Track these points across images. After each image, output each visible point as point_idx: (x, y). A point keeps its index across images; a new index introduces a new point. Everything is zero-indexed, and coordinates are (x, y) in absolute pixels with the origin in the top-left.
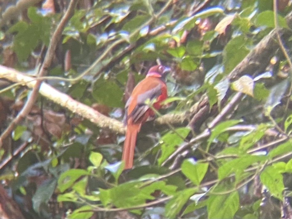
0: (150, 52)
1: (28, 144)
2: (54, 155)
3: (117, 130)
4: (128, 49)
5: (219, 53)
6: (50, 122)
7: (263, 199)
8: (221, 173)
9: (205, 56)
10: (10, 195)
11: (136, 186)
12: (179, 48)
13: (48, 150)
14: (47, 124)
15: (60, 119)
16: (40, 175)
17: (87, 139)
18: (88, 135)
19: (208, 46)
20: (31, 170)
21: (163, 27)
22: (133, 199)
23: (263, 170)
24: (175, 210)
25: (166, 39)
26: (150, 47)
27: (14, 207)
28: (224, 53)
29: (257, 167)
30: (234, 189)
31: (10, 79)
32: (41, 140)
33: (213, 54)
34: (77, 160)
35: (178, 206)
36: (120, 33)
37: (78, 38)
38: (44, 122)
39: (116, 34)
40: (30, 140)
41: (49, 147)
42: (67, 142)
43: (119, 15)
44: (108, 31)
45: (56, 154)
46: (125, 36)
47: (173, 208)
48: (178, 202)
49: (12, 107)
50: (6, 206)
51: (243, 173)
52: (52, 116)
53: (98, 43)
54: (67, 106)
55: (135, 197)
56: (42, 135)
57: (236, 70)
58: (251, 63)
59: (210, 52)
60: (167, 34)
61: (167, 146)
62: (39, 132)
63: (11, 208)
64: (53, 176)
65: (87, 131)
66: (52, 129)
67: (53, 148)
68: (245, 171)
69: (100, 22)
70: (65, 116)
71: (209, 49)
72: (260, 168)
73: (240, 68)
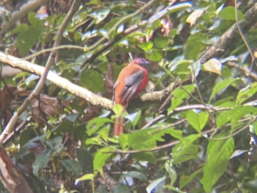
0: (125, 46)
1: (27, 122)
2: (49, 131)
3: (108, 106)
4: (107, 45)
5: (180, 47)
6: (46, 104)
7: (251, 149)
8: (219, 122)
9: (169, 49)
10: (14, 162)
11: (149, 133)
12: (148, 42)
13: (44, 126)
14: (44, 106)
15: (53, 101)
16: (38, 146)
17: (75, 117)
18: (75, 114)
19: (172, 41)
20: (31, 143)
21: (136, 26)
22: (146, 143)
23: (255, 120)
24: (181, 152)
25: (138, 35)
26: (124, 42)
27: (18, 172)
28: (185, 47)
29: (250, 118)
30: (230, 136)
31: (22, 67)
32: (38, 119)
33: (175, 48)
34: (67, 134)
35: (183, 148)
36: (100, 31)
37: (67, 36)
38: (41, 104)
39: (97, 32)
40: (28, 119)
41: (45, 124)
42: (58, 120)
43: (99, 18)
44: (91, 29)
45: (50, 130)
46: (105, 34)
47: (179, 151)
48: (182, 146)
49: (14, 93)
50: (12, 172)
51: (237, 123)
52: (46, 99)
53: (83, 39)
54: (67, 88)
55: (148, 141)
56: (39, 115)
57: (204, 57)
58: (218, 50)
59: (173, 46)
60: (139, 32)
61: (176, 98)
62: (36, 112)
63: (16, 173)
64: (48, 147)
65: (74, 111)
66: (47, 110)
67: (48, 125)
68: (239, 121)
69: (83, 23)
70: (58, 99)
71: (173, 43)
72: (253, 118)
73: (208, 55)
